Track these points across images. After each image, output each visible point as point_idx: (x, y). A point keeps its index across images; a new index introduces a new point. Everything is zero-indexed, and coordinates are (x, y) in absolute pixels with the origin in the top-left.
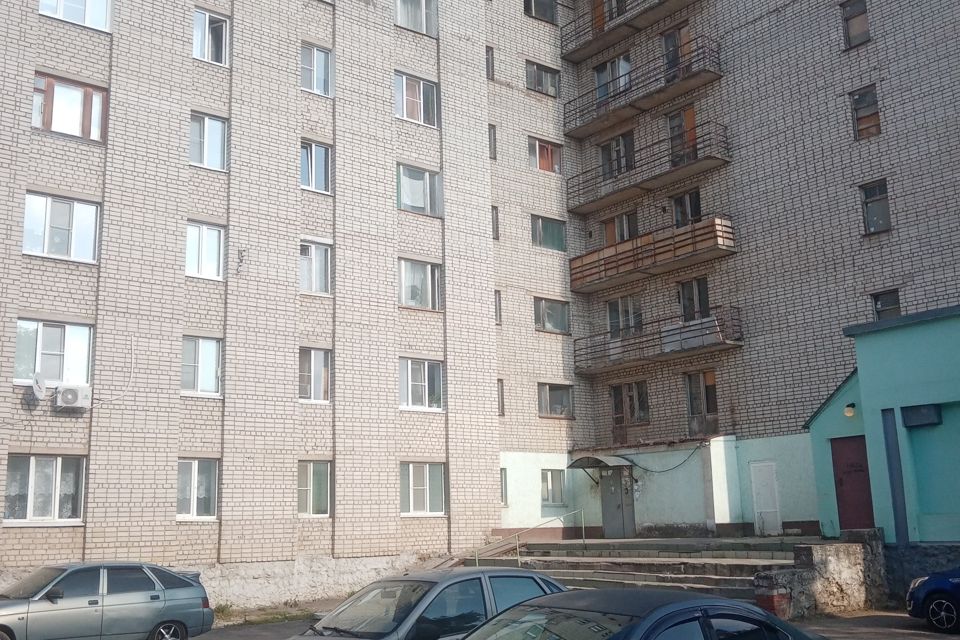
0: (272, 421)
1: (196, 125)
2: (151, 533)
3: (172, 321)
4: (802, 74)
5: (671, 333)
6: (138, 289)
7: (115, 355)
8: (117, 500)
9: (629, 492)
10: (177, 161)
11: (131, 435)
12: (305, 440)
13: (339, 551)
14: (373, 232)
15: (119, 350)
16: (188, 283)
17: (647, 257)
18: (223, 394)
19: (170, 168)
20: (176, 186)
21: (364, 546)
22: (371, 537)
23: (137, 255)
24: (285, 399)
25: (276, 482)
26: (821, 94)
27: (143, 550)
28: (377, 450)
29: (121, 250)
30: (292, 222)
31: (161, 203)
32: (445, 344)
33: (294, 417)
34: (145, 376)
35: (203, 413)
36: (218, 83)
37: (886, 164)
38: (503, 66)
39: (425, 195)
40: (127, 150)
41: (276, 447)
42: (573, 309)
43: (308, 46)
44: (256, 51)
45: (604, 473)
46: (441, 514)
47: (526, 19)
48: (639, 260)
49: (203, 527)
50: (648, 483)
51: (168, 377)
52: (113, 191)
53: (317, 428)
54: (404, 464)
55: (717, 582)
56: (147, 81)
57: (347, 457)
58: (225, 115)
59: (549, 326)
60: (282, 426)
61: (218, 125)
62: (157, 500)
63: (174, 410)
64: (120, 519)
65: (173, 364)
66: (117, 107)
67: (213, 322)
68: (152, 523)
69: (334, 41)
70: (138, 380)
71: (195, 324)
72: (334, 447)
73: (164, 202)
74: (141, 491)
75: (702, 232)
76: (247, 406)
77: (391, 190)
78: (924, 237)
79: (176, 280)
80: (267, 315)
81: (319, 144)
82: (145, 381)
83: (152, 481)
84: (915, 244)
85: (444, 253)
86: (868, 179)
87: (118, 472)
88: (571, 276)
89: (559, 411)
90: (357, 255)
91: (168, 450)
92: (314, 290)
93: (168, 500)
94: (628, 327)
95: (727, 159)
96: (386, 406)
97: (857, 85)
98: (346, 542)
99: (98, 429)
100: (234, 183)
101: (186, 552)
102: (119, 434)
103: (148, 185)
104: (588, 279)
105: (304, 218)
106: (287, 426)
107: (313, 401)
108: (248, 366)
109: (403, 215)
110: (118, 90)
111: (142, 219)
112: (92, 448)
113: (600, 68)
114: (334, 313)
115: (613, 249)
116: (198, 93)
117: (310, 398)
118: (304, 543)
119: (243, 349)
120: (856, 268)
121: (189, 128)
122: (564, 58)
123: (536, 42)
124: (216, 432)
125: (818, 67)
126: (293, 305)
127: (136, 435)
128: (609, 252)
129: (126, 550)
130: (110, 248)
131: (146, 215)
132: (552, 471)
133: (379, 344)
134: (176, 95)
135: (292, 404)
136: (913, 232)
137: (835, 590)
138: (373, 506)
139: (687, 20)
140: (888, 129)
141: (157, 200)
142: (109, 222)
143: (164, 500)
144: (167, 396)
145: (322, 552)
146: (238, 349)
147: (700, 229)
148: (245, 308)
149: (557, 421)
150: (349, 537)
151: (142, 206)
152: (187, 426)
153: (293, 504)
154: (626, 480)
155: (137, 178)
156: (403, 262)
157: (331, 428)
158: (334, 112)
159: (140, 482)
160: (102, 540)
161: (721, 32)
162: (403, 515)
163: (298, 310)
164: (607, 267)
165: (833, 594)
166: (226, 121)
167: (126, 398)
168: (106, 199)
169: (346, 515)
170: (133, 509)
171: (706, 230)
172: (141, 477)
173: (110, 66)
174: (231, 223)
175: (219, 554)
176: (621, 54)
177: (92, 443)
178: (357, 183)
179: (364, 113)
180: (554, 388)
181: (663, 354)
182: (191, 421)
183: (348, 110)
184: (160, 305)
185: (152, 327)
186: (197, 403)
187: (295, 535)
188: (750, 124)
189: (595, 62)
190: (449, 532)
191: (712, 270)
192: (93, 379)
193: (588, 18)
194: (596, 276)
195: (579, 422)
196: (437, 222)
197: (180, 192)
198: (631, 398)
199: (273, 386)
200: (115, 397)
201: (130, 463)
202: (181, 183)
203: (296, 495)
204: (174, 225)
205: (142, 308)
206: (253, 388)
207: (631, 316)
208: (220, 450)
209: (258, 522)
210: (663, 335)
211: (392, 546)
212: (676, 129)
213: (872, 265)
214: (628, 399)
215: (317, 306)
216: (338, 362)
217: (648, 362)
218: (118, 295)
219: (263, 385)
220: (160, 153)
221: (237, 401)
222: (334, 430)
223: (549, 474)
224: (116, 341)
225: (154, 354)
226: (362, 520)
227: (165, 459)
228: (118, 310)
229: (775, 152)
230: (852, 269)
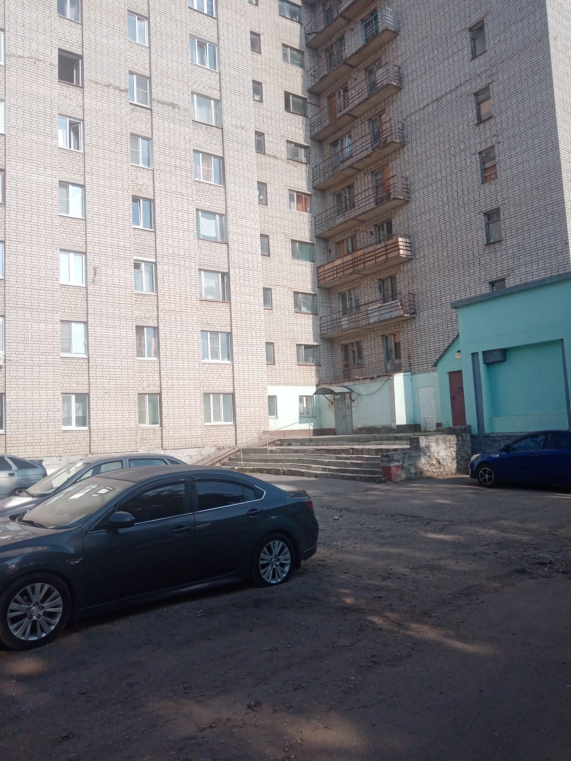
0: (120, 370)
1: (64, 190)
2: (47, 438)
3: (53, 312)
4: (452, 141)
5: (373, 311)
6: (30, 293)
7: (18, 333)
8: (24, 419)
9: (350, 407)
10: (51, 213)
11: (31, 380)
12: (142, 381)
13: (166, 446)
14: (182, 253)
15: (20, 331)
16: (62, 288)
17: (360, 264)
18: (88, 355)
19: (47, 218)
20: (51, 229)
21: (181, 442)
22: (186, 437)
23: (28, 272)
24: (127, 358)
25: (124, 407)
26: (463, 154)
27: (42, 447)
28: (188, 386)
29: (18, 270)
30: (127, 249)
31: (42, 240)
32: (231, 322)
33: (134, 368)
34: (38, 345)
35: (76, 367)
36: (76, 163)
37: (500, 198)
38: (271, 145)
39: (216, 229)
40: (18, 208)
41: (123, 386)
42: (319, 298)
43: (135, 136)
44: (101, 142)
45: (336, 397)
46: (232, 423)
47: (286, 113)
48: (355, 266)
49: (79, 434)
50: (360, 402)
51: (52, 346)
52: (10, 234)
53: (149, 374)
54: (206, 395)
55: (367, 459)
56: (29, 163)
57: (169, 391)
58: (82, 183)
59: (304, 309)
60: (127, 373)
61: (79, 189)
62: (49, 418)
63: (57, 365)
64: (27, 430)
65: (55, 338)
66: (11, 180)
67: (79, 312)
68: (47, 432)
69: (152, 133)
70: (33, 348)
71: (68, 314)
72: (161, 385)
73: (44, 239)
74: (39, 413)
75: (391, 246)
76: (104, 362)
77: (193, 226)
78: (521, 244)
79: (55, 287)
80: (114, 306)
81: (145, 199)
82: (38, 348)
83: (46, 407)
84: (516, 249)
85: (229, 265)
86: (489, 208)
87: (24, 402)
88: (318, 277)
89: (311, 361)
90: (171, 268)
91: (55, 389)
92: (145, 290)
93: (56, 418)
94: (351, 308)
95: (407, 199)
96: (193, 360)
97: (484, 147)
98: (170, 440)
99: (10, 377)
100: (89, 226)
101: (70, 448)
102: (23, 380)
103: (33, 229)
104: (327, 279)
105: (136, 246)
106: (129, 373)
107: (146, 358)
108: (103, 338)
109: (201, 242)
110: (11, 170)
111: (30, 250)
112: (7, 389)
113: (334, 144)
114: (158, 305)
115: (341, 260)
116: (64, 170)
117: (145, 356)
118: (144, 441)
119: (100, 328)
120: (481, 266)
121: (57, 191)
122: (312, 138)
123: (293, 128)
124: (85, 378)
125: (461, 137)
126: (131, 300)
127: (34, 380)
128: (339, 262)
129: (32, 447)
130: (10, 269)
131: (33, 247)
132: (307, 397)
133: (187, 323)
134: (49, 172)
135: (133, 360)
136: (515, 242)
137: (435, 463)
138: (186, 419)
139: (384, 109)
140: (502, 175)
141: (40, 238)
142: (10, 252)
143: (54, 418)
144: (52, 357)
145: (156, 446)
146: (96, 328)
147: (389, 245)
148: (99, 303)
149: (309, 367)
150: (172, 438)
151: (30, 242)
152: (66, 374)
153: (135, 419)
154: (348, 401)
155: (25, 225)
156: (202, 272)
157: (158, 374)
158: (153, 178)
159: (38, 408)
160: (16, 442)
161: (404, 116)
162: (206, 424)
163: (134, 303)
164: (338, 271)
165: (434, 465)
166: (83, 186)
167: (26, 359)
168: (6, 238)
169: (169, 425)
170: (35, 424)
171: (393, 245)
172: (38, 405)
173: (5, 155)
174: (88, 251)
175: (90, 449)
176: (346, 134)
177: (7, 386)
178: (170, 223)
179: (173, 178)
180: (307, 347)
181: (369, 324)
182: (69, 372)
183: (163, 177)
184: (45, 302)
185: (40, 316)
186: (72, 361)
187: (137, 437)
188: (421, 176)
189: (332, 139)
190: (236, 433)
191: (399, 270)
192: (5, 349)
193: (326, 110)
194: (332, 277)
195: (323, 367)
196: (224, 246)
197: (54, 232)
198: (354, 352)
199: (120, 349)
200: (19, 359)
201: (31, 397)
202: (55, 227)
203: (137, 414)
204: (52, 253)
205: (33, 304)
206: (107, 351)
207: (353, 301)
208: (88, 388)
209: (114, 430)
210: (369, 312)
211: (200, 442)
212: (379, 181)
213: (491, 263)
214: (352, 353)
215: (147, 300)
216: (161, 334)
217: (362, 329)
218: (18, 297)
219: (113, 349)
220: (40, 209)
221: (97, 359)
222: (160, 375)
223: (305, 398)
224: (18, 325)
225: (42, 332)
226: (180, 427)
227: (53, 394)
228: (18, 306)
229: (435, 193)
230: (479, 267)
